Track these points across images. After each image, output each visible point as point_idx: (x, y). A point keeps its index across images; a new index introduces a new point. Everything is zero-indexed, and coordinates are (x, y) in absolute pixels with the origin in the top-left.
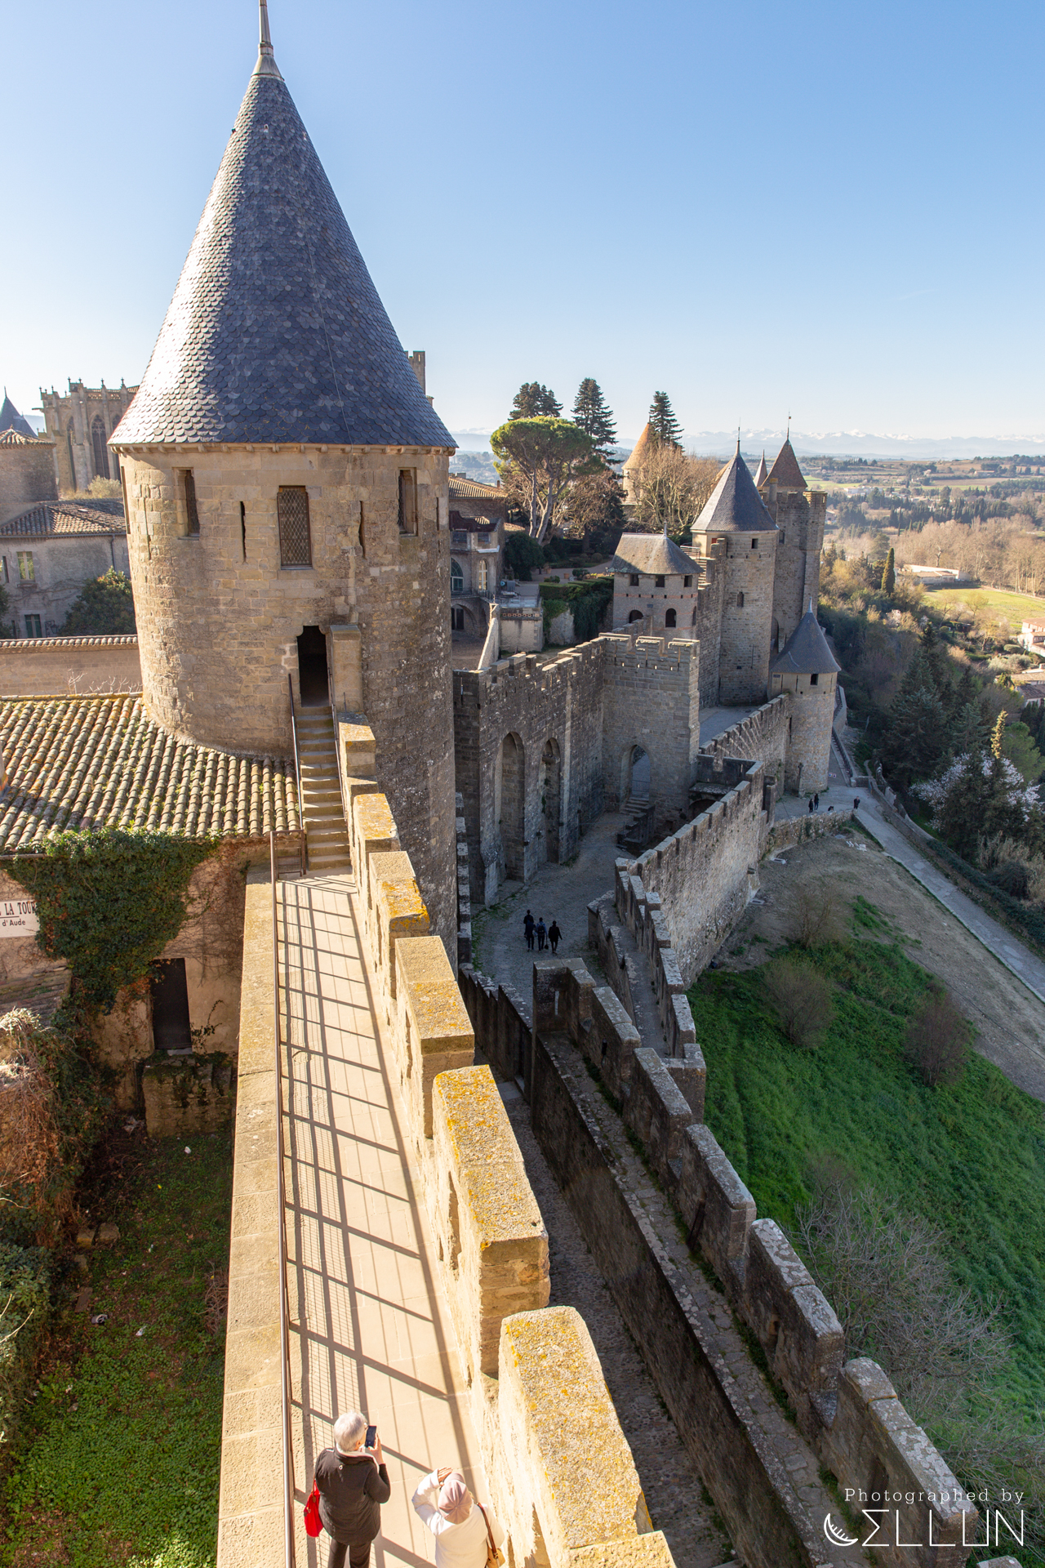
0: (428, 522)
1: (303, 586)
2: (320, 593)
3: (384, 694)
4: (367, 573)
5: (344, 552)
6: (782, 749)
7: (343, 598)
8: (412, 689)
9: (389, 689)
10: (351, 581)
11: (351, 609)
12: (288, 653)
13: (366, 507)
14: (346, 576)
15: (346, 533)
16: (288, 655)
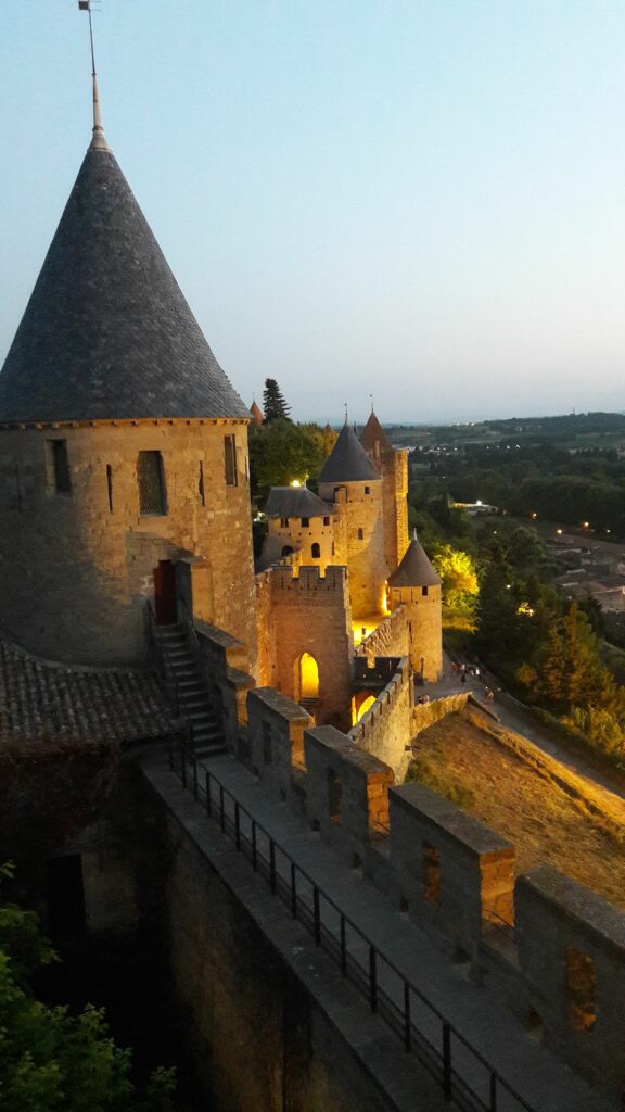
0: (243, 475)
1: (158, 528)
2: (171, 534)
4: (205, 516)
5: (189, 501)
7: (188, 537)
8: (237, 606)
9: (223, 608)
10: (195, 524)
11: (195, 545)
13: (204, 465)
14: (191, 520)
15: (189, 486)
16: (147, 586)
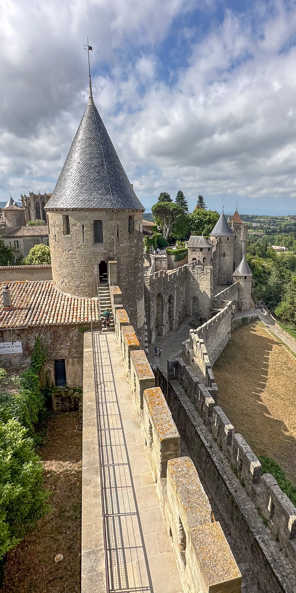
0: (137, 231)
1: (100, 249)
2: (106, 251)
3: (124, 280)
4: (119, 246)
5: (113, 239)
6: (237, 297)
7: (112, 253)
8: (132, 279)
9: (125, 279)
10: (115, 248)
11: (114, 256)
12: (96, 268)
13: (119, 227)
14: (113, 246)
15: (113, 234)
16: (96, 269)
